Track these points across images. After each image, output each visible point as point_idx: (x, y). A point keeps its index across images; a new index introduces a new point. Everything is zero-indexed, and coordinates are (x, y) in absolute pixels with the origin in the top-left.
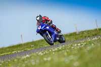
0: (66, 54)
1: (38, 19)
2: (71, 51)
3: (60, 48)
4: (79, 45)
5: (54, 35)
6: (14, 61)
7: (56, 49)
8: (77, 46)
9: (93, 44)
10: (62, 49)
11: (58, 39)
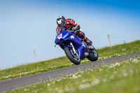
5: (81, 48)
6: (98, 71)
11: (86, 54)
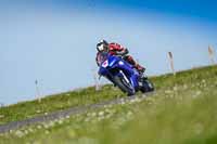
0: (72, 134)
1: (101, 48)
2: (84, 127)
3: (60, 122)
4: (101, 113)
5: (133, 77)
7: (52, 124)
8: (98, 116)
9: (130, 113)
10: (65, 124)
11: (140, 84)
